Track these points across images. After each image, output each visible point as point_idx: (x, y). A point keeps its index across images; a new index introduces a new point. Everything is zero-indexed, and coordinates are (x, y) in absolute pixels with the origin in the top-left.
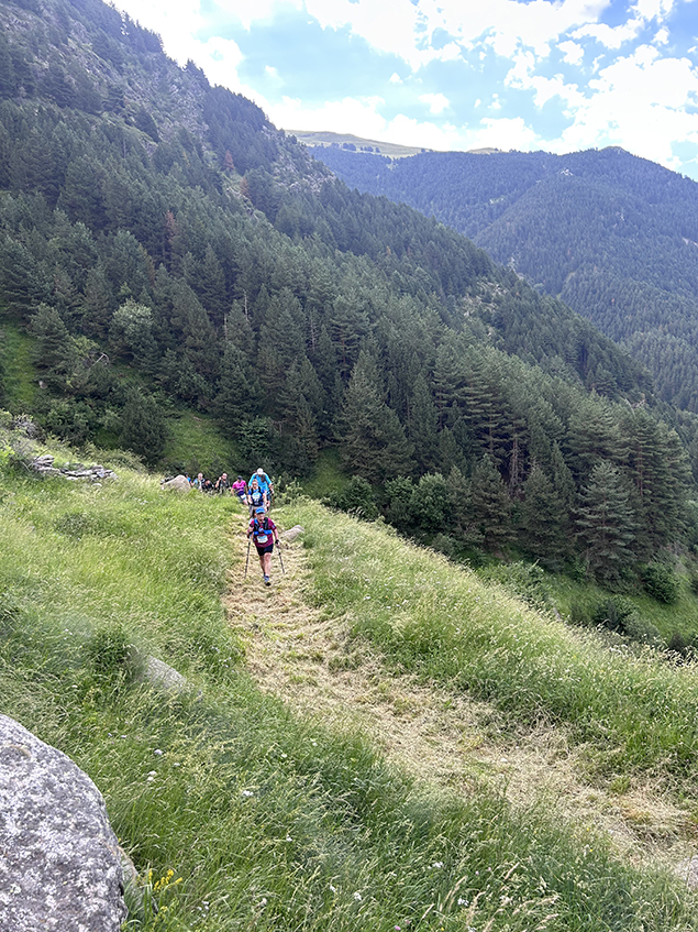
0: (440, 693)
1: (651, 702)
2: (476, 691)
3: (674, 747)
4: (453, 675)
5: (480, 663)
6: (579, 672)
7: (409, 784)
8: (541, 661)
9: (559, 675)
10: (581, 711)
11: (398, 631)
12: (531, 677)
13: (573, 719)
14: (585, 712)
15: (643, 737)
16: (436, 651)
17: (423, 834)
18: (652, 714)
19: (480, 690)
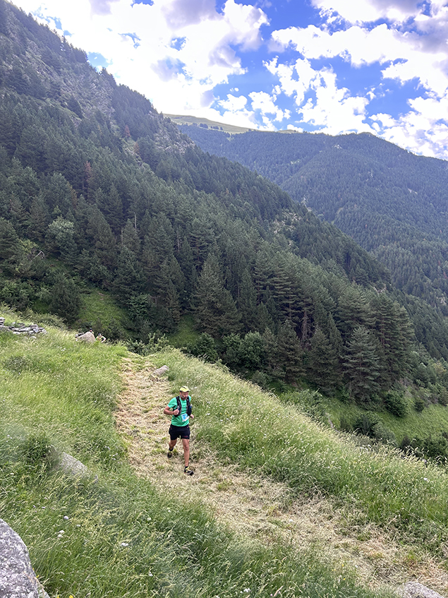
0: (253, 477)
1: (384, 482)
2: (276, 475)
3: (398, 511)
4: (261, 465)
5: (279, 457)
6: (340, 463)
7: (230, 536)
8: (317, 455)
9: (327, 465)
10: (341, 488)
11: (227, 436)
12: (311, 466)
13: (336, 493)
14: (344, 489)
15: (379, 505)
16: (251, 449)
17: (237, 569)
18: (385, 490)
19: (279, 475)
